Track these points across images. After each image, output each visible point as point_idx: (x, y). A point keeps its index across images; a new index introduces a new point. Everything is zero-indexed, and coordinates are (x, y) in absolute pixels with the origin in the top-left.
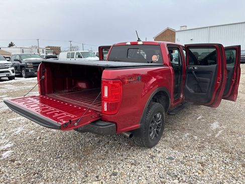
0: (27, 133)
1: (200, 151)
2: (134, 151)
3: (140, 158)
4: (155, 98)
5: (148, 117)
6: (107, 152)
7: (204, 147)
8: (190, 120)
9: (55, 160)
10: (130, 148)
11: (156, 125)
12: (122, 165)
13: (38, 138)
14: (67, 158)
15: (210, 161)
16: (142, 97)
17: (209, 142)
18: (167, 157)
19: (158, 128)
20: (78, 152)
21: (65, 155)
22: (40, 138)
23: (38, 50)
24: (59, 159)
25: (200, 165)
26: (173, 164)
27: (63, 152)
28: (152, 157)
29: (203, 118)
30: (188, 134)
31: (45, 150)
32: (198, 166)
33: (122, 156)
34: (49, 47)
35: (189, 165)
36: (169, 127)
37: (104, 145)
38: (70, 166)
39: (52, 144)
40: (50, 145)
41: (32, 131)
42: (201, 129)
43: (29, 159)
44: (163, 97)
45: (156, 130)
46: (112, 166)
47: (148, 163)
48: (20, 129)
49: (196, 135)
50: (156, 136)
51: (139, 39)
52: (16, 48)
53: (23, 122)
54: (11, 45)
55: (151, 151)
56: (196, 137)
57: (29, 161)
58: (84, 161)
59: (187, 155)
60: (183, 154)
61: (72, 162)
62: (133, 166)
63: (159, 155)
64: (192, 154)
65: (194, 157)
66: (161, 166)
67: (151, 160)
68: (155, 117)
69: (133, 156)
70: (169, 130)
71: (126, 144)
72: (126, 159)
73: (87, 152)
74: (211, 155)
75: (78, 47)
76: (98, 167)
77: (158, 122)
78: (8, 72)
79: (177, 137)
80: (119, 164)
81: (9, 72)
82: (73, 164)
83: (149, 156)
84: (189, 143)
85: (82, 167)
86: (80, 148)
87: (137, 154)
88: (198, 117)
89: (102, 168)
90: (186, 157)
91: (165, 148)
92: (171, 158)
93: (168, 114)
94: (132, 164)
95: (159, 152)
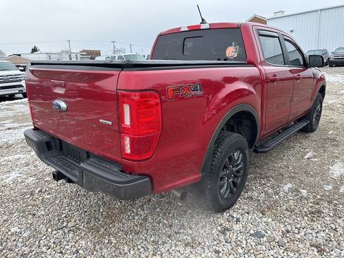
0: (22, 182)
1: (312, 221)
2: (192, 217)
3: (202, 231)
4: (232, 123)
5: (216, 160)
6: (145, 220)
7: (319, 212)
8: (293, 159)
9: (55, 232)
10: (185, 212)
11: (232, 172)
12: (167, 246)
13: (37, 191)
14: (76, 229)
15: (335, 243)
16: (204, 123)
17: (330, 202)
18: (252, 232)
19: (235, 176)
20: (95, 218)
21: (73, 224)
22: (40, 191)
23: (70, 56)
24: (61, 232)
25: (315, 250)
26: (264, 248)
27: (72, 217)
28: (225, 231)
29: (315, 157)
30: (289, 185)
31: (43, 213)
32: (311, 252)
33: (171, 226)
34: (85, 51)
35: (293, 251)
36: (256, 173)
37: (143, 206)
38: (77, 245)
39: (57, 202)
40: (52, 204)
41: (32, 179)
42: (312, 176)
43: (13, 230)
44: (246, 122)
45: (233, 182)
46: (150, 247)
47: (215, 243)
48: (13, 175)
49: (304, 189)
50: (231, 192)
51: (203, 20)
52: (41, 53)
53: (23, 162)
54: (34, 50)
55: (222, 219)
56: (304, 192)
57: (12, 234)
58: (102, 236)
59: (290, 229)
60: (282, 226)
61: (82, 238)
62: (189, 249)
63: (237, 227)
64: (298, 226)
65: (302, 234)
66: (240, 251)
67: (222, 238)
68: (230, 159)
69: (191, 228)
70: (255, 178)
71: (180, 204)
72: (176, 233)
73: (111, 218)
74: (335, 230)
75: (124, 49)
76: (126, 249)
77: (237, 166)
78: (21, 86)
79: (270, 191)
80: (164, 243)
81: (23, 86)
82: (83, 242)
83: (219, 228)
84: (291, 202)
85: (97, 247)
86: (101, 210)
87: (197, 224)
88: (305, 154)
89: (132, 252)
90: (288, 232)
91: (248, 213)
92: (258, 235)
93: (256, 151)
94: (187, 245)
95: (238, 220)
